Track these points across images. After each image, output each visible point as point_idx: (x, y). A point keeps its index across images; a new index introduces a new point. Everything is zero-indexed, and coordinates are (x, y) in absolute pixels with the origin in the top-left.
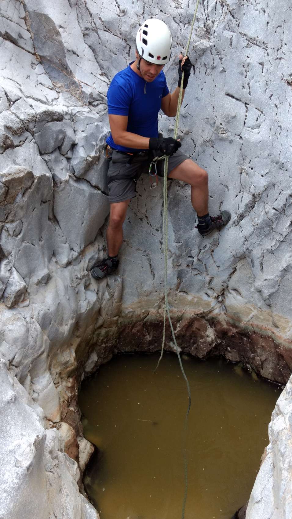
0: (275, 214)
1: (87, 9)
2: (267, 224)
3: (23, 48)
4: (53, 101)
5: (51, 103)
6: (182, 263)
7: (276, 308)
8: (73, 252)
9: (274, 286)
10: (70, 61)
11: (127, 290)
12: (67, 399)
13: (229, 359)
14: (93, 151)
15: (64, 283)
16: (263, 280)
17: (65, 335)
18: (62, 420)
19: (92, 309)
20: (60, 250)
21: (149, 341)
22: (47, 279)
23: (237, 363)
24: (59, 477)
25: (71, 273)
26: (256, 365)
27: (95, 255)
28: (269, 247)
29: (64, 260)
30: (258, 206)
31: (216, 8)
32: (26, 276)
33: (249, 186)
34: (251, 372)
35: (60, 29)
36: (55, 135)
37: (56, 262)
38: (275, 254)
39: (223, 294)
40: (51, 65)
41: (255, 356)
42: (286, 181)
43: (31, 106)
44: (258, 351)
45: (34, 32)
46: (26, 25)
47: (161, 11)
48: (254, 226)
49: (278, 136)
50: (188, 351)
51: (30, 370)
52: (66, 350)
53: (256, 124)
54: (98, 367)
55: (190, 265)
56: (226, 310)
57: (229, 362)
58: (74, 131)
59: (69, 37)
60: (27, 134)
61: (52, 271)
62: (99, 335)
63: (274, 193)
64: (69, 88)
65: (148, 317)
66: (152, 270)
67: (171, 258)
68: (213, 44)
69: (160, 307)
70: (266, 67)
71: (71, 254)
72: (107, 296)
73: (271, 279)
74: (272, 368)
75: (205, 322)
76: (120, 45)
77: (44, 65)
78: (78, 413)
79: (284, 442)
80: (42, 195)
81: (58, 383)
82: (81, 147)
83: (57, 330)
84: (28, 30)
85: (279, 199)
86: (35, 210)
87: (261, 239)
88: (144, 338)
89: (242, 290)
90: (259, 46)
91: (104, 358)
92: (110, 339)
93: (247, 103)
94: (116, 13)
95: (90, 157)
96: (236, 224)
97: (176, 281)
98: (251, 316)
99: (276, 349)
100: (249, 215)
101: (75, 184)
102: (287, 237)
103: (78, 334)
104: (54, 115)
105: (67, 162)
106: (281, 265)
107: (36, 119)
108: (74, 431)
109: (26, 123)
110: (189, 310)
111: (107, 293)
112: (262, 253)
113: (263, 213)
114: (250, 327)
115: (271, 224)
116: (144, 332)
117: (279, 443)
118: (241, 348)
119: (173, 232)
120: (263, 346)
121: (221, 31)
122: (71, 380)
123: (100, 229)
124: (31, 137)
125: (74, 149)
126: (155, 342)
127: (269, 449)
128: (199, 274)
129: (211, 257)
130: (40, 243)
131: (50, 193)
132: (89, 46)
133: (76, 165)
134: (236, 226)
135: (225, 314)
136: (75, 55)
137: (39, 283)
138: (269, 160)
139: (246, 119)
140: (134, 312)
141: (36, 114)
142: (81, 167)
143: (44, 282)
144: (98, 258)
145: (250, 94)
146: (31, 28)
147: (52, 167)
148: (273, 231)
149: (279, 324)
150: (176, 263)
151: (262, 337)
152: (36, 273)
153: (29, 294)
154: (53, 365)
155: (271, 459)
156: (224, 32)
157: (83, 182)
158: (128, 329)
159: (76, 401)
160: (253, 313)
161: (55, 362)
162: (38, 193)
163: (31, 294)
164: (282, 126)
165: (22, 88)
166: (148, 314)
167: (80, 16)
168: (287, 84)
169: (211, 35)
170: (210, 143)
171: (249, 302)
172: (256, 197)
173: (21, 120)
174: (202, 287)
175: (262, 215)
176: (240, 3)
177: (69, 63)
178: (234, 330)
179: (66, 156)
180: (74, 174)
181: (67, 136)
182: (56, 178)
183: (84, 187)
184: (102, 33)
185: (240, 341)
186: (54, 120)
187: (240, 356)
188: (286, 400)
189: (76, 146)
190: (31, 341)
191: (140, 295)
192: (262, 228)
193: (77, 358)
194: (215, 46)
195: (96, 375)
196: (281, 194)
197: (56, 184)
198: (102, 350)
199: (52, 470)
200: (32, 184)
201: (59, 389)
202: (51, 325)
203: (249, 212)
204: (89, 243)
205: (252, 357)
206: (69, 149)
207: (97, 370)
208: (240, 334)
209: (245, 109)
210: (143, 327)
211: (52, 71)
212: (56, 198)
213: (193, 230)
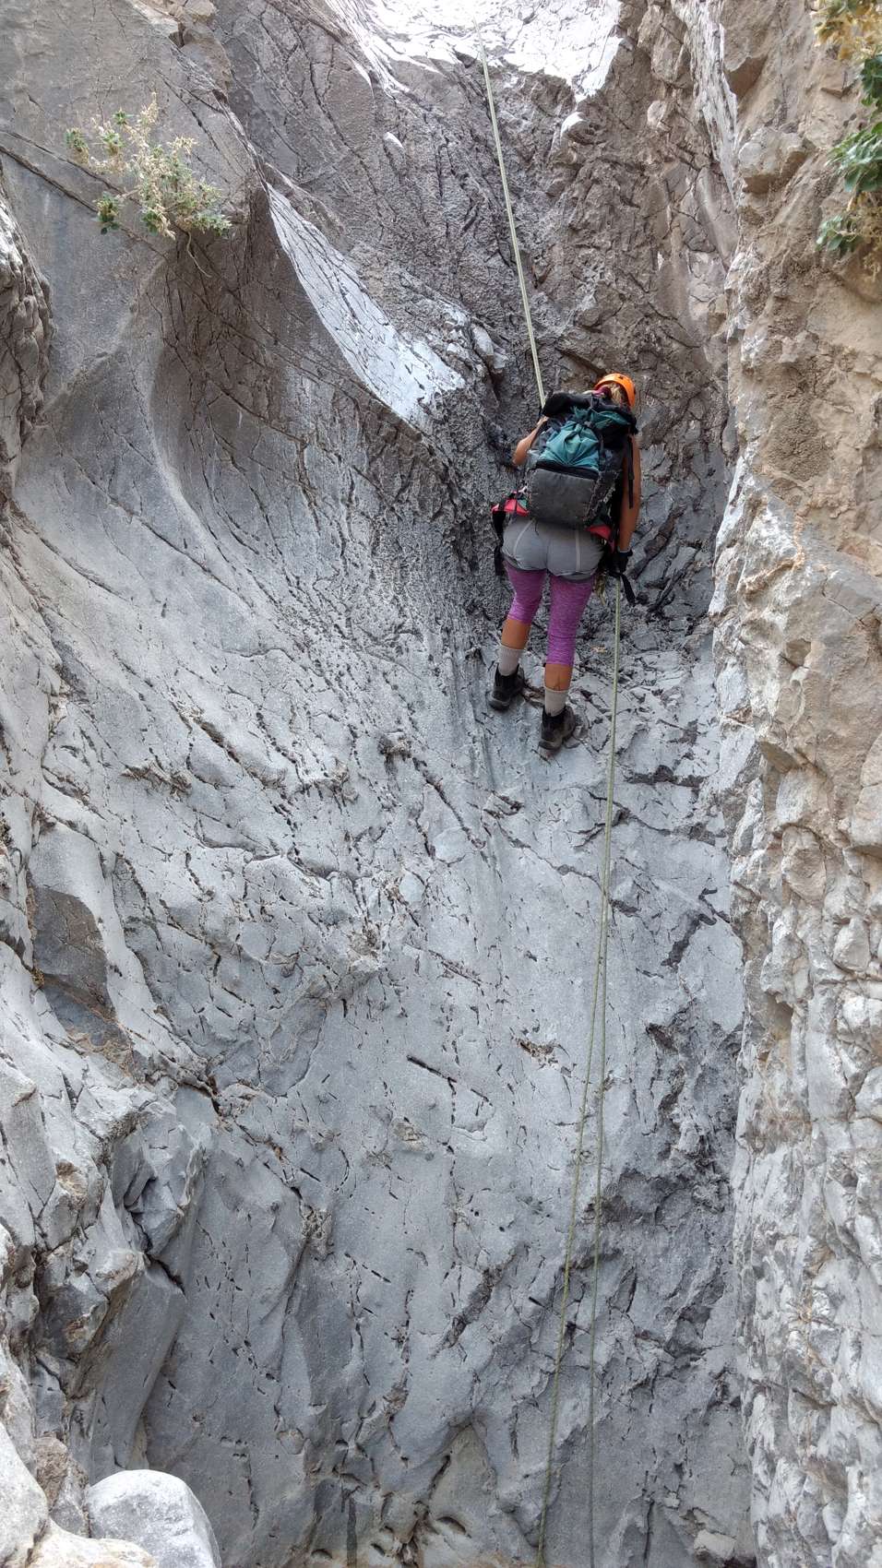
0: (535, 1312)
1: (136, 882)
2: (520, 1336)
6: (323, 1463)
7: (558, 1548)
9: (547, 1491)
10: (111, 989)
14: (183, 1193)
16: (520, 1478)
28: (528, 1391)
30: (498, 1297)
31: (380, 903)
33: (474, 1252)
35: (99, 924)
38: (541, 1406)
39: (413, 1542)
40: (68, 994)
42: (552, 1237)
48: (493, 1343)
49: (523, 1147)
53: (476, 1122)
55: (340, 1466)
58: (150, 1149)
59: (110, 939)
63: (529, 1265)
64: (101, 1041)
66: (252, 1496)
67: (300, 1452)
68: (385, 965)
70: (482, 1015)
73: (541, 1472)
76: (201, 954)
77: (51, 993)
82: (165, 1185)
84: (28, 924)
85: (540, 1277)
87: (508, 1372)
89: (468, 1516)
90: (466, 977)
93: (452, 1078)
94: (194, 894)
95: (180, 1207)
96: (450, 1342)
97: (311, 1518)
100: (479, 1317)
101: (151, 1279)
102: (562, 1363)
105: (134, 1225)
106: (557, 1431)
107: (116, 1133)
112: (514, 1407)
113: (510, 1311)
115: (528, 1335)
119: (307, 1377)
121: (399, 945)
125: (152, 1192)
128: (358, 1488)
129: (388, 1436)
132: (135, 953)
133: (155, 1229)
134: (450, 1346)
136: (117, 974)
138: (513, 1197)
139: (454, 1110)
142: (165, 1232)
145: (458, 1063)
148: (532, 1351)
150: (311, 1467)
156: (404, 947)
157: (159, 1271)
164: (527, 1127)
167: (120, 894)
168: (519, 1046)
169: (378, 949)
170: (380, 1158)
171: (489, 1546)
172: (492, 1277)
173: (99, 1138)
174: (366, 1527)
175: (507, 1316)
176: (425, 901)
177: (110, 992)
179: (133, 1209)
180: (148, 1251)
181: (144, 1163)
183: (161, 1281)
184: (163, 929)
189: (153, 1185)
192: (511, 1346)
194: (386, 970)
196: (542, 1267)
203: (480, 1310)
206: (141, 1193)
209: (450, 1090)
211: (64, 1006)
213: (347, 1368)
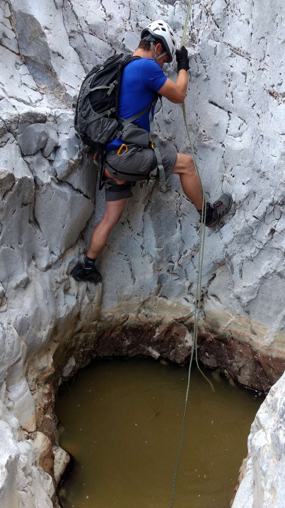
0: (255, 222)
1: (73, 12)
2: (247, 232)
3: (7, 48)
4: (36, 102)
5: (35, 104)
6: (162, 268)
7: (255, 314)
8: (53, 256)
9: (252, 294)
10: (54, 63)
11: (107, 294)
12: (43, 406)
13: (207, 365)
14: (76, 154)
15: (43, 287)
16: (242, 287)
17: (43, 341)
18: (38, 429)
19: (71, 313)
20: (40, 253)
21: (128, 345)
22: (26, 284)
23: (215, 368)
24: (33, 495)
25: (50, 277)
26: (234, 371)
27: (75, 259)
28: (248, 255)
29: (44, 264)
30: (239, 214)
31: (201, 17)
32: (4, 280)
34: (229, 378)
35: (46, 30)
36: (37, 137)
37: (36, 265)
38: (254, 262)
39: (202, 300)
40: (36, 66)
41: (233, 362)
42: (267, 189)
43: (14, 106)
44: (236, 357)
45: (19, 32)
46: (11, 24)
47: (147, 17)
48: (234, 233)
49: (260, 145)
50: (166, 357)
51: (6, 378)
52: (44, 355)
53: (239, 133)
54: (76, 372)
55: (171, 270)
56: (205, 315)
57: (206, 367)
58: (58, 133)
59: (54, 39)
60: (9, 135)
61: (31, 275)
62: (78, 339)
63: (255, 201)
64: (53, 89)
65: (127, 322)
66: (132, 274)
67: (151, 263)
68: (198, 52)
69: (139, 312)
70: (249, 77)
71: (51, 258)
72: (86, 300)
73: (250, 286)
74: (249, 375)
75: (184, 327)
76: (106, 49)
77: (29, 66)
78: (54, 420)
79: (266, 460)
80: (23, 197)
81: (35, 390)
82: (64, 149)
83: (35, 336)
84: (13, 30)
85: (259, 207)
86: (15, 212)
87: (241, 246)
88: (123, 343)
89: (221, 296)
90: (242, 56)
91: (82, 363)
92: (89, 344)
93: (230, 111)
94: (103, 17)
95: (73, 160)
96: (217, 231)
97: (156, 286)
98: (229, 322)
99: (254, 355)
100: (230, 222)
101: (57, 187)
102: (266, 245)
103: (56, 339)
104: (37, 117)
105: (49, 165)
106: (260, 272)
107: (18, 120)
108: (49, 441)
109: (8, 124)
110: (168, 315)
111: (86, 298)
112: (242, 260)
113: (243, 221)
114: (228, 333)
115: (251, 232)
116: (123, 337)
117: (260, 460)
118: (219, 354)
119: (154, 237)
120: (241, 353)
121: (206, 40)
122: (48, 386)
123: (81, 233)
124: (13, 138)
125: (57, 152)
126: (134, 347)
127: (249, 464)
128: (179, 279)
129: (191, 263)
130: (19, 246)
131: (31, 195)
132: (75, 49)
133: (59, 168)
134: (216, 232)
135: (204, 319)
136: (60, 57)
137: (17, 287)
138: (251, 169)
139: (228, 127)
140: (114, 316)
141: (19, 115)
142: (64, 170)
143: (22, 286)
144: (79, 262)
145: (233, 103)
146: (16, 28)
147: (34, 169)
148: (252, 238)
149: (256, 331)
150: (156, 268)
151: (240, 343)
152: (15, 277)
153: (7, 299)
154: (29, 371)
155: (251, 475)
156: (209, 41)
157: (65, 185)
158: (107, 334)
159: (53, 408)
160: (231, 320)
161: (32, 368)
162: (18, 196)
163: (9, 299)
164: (264, 135)
165: (5, 88)
166: (127, 319)
167: (66, 18)
168: (269, 94)
169: (196, 43)
171: (228, 308)
172: (237, 205)
173: (3, 120)
174: (181, 293)
175: (242, 223)
176: (225, 13)
177: (54, 65)
178: (213, 336)
179: (48, 158)
180: (56, 176)
181: (50, 139)
182: (38, 180)
183: (66, 190)
184: (87, 36)
185: (218, 347)
186: (37, 122)
187: (218, 361)
188: (266, 412)
189: (58, 149)
190: (7, 348)
191: (119, 299)
192: (242, 235)
193: (55, 364)
194: (199, 54)
195: (74, 379)
196: (261, 203)
197: (38, 186)
198: (80, 355)
199: (25, 489)
200: (12, 186)
201: (36, 396)
202: (29, 330)
203: (230, 219)
204: (69, 246)
205: (229, 363)
206: (51, 151)
207: (75, 375)
208: (218, 339)
209: (228, 117)
210: (122, 331)
211: (36, 72)
212: (37, 201)
213: (174, 236)
